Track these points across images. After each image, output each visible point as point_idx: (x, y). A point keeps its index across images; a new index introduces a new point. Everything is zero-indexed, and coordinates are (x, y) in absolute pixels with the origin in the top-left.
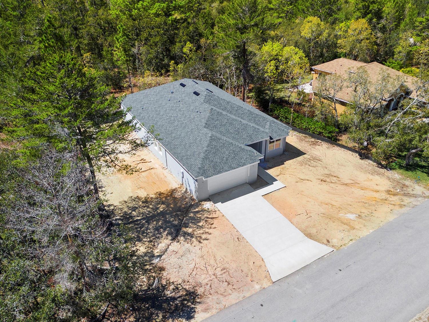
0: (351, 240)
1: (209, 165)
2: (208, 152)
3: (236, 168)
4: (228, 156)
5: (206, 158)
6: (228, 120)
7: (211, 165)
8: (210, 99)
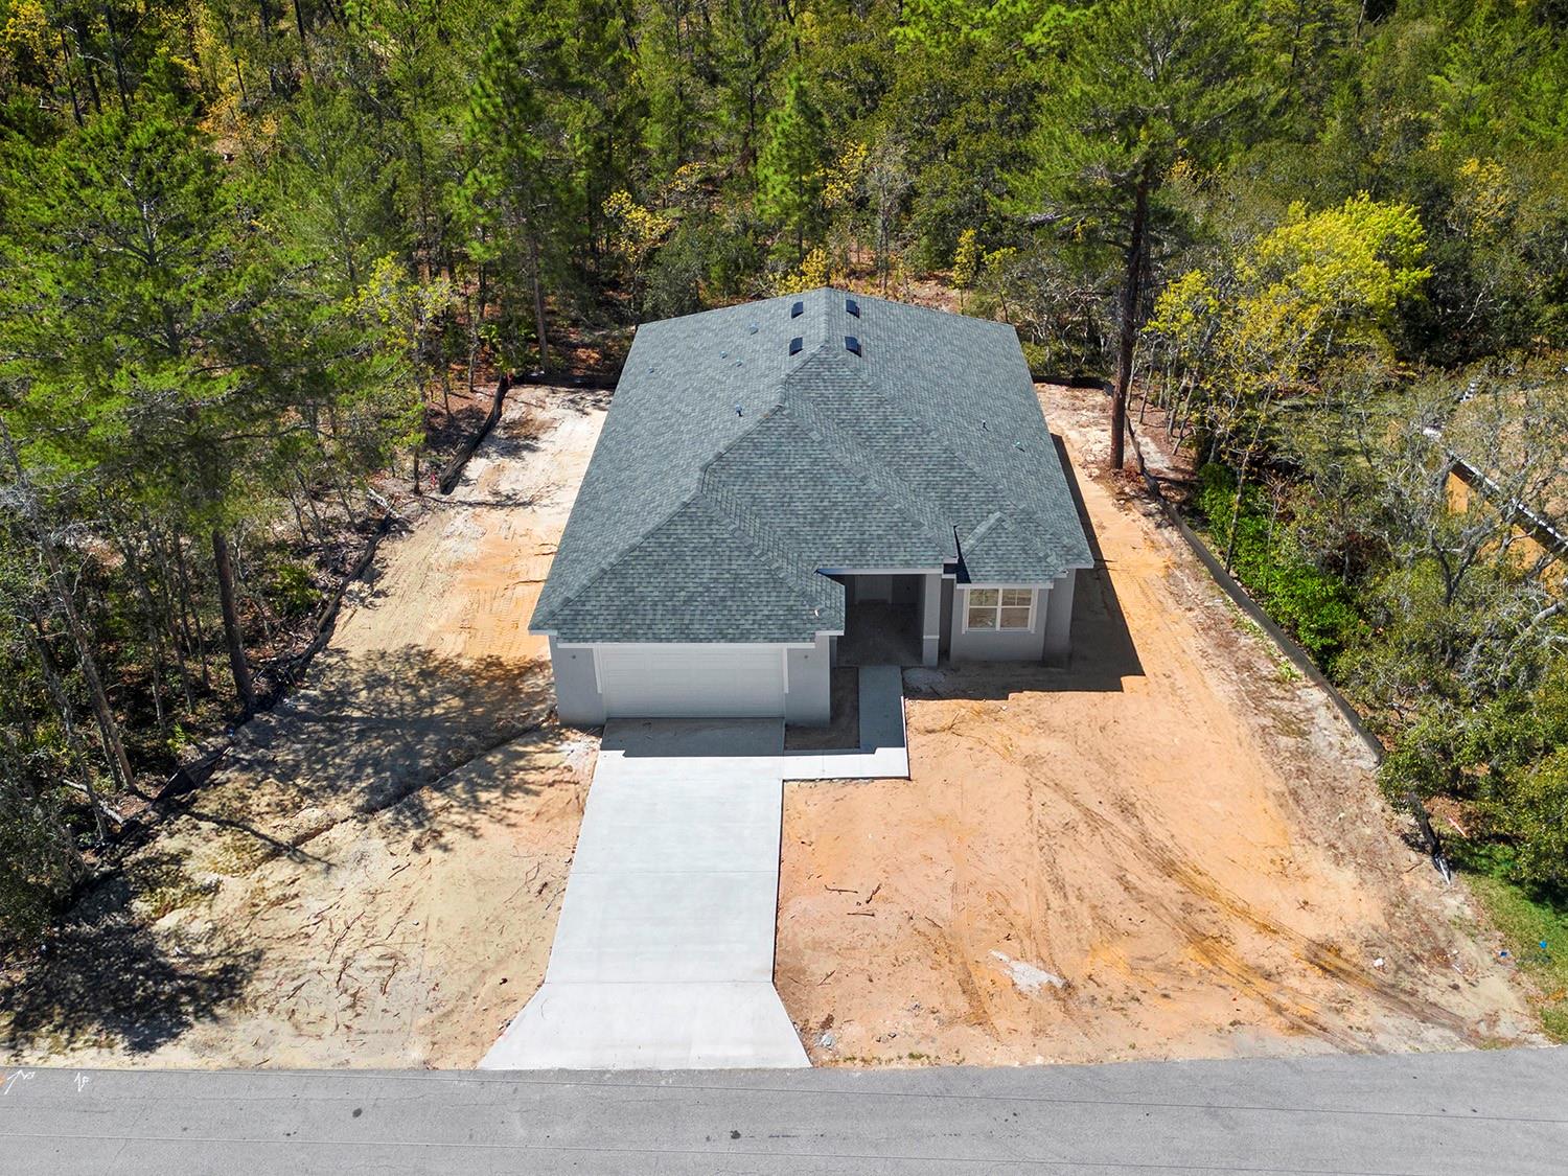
0: (911, 1056)
1: (611, 599)
2: (636, 553)
3: (701, 641)
4: (700, 589)
5: (613, 573)
6: (815, 462)
7: (617, 603)
8: (819, 374)
